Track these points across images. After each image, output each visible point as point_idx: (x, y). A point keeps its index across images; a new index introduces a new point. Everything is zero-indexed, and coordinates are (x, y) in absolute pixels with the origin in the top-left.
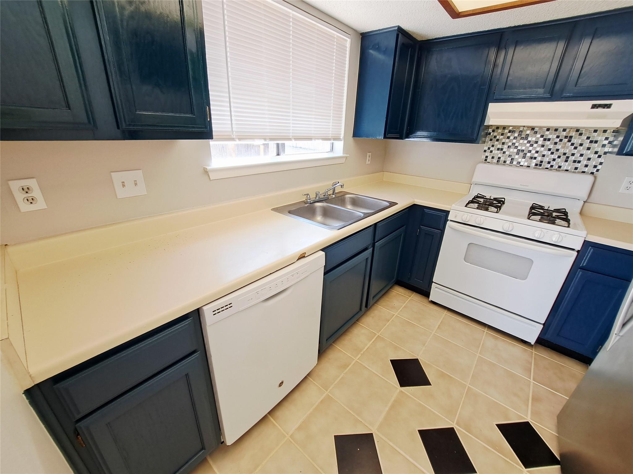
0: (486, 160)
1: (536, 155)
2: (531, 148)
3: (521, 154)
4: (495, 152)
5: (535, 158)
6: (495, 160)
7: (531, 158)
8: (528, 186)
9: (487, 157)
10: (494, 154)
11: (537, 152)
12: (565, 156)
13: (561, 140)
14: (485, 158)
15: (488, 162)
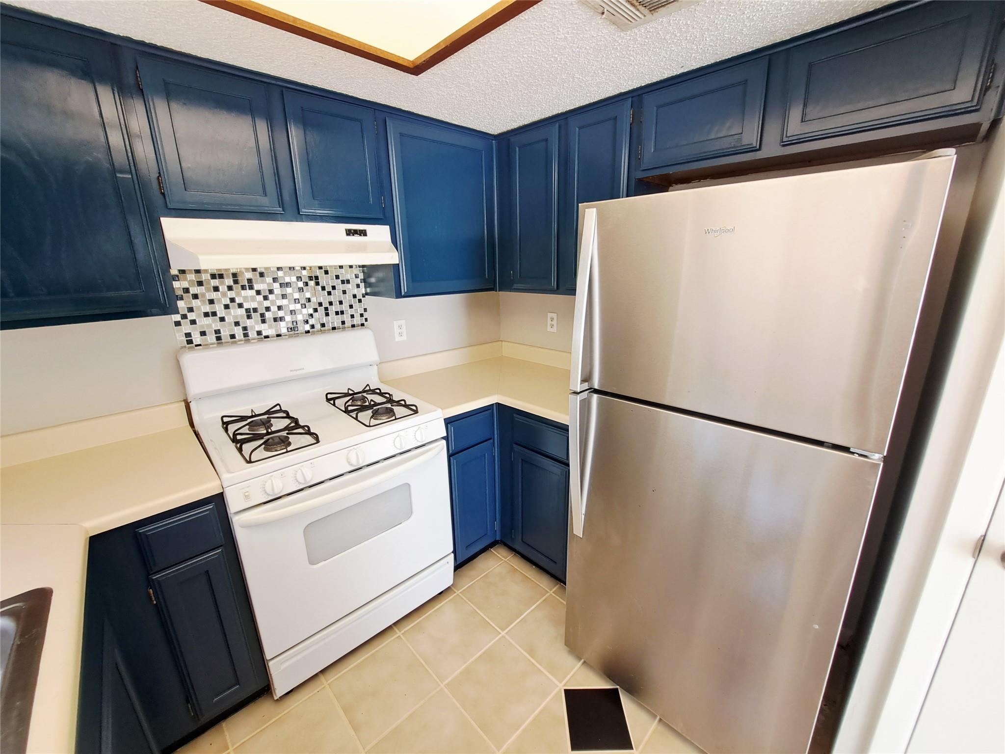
0: (190, 342)
1: (281, 314)
2: (267, 304)
3: (256, 317)
4: (203, 322)
5: (282, 319)
6: (211, 338)
7: (275, 320)
8: (303, 369)
9: (188, 335)
10: (202, 326)
11: (280, 308)
12: (322, 308)
13: (306, 284)
14: (184, 339)
15: (197, 346)
